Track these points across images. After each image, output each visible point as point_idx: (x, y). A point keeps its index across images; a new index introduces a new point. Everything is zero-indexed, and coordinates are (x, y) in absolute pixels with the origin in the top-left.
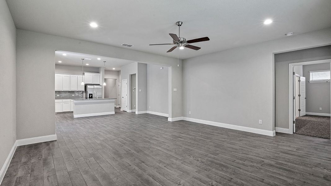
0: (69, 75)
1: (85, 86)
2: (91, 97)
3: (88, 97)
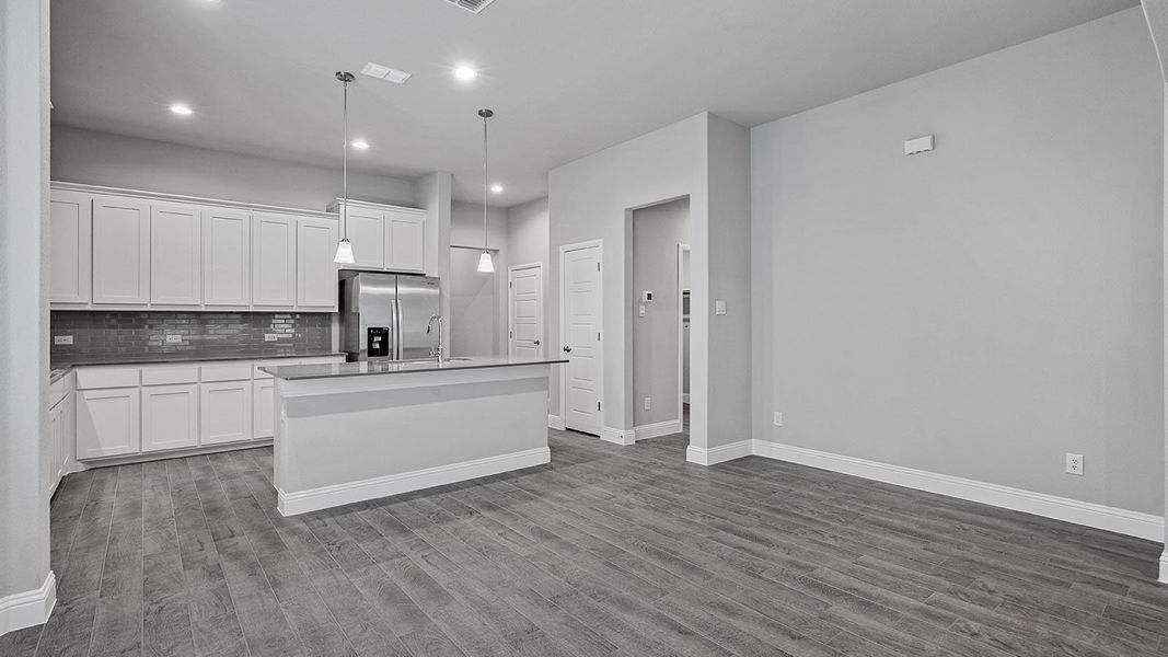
1: (342, 284)
2: (377, 346)
3: (364, 351)
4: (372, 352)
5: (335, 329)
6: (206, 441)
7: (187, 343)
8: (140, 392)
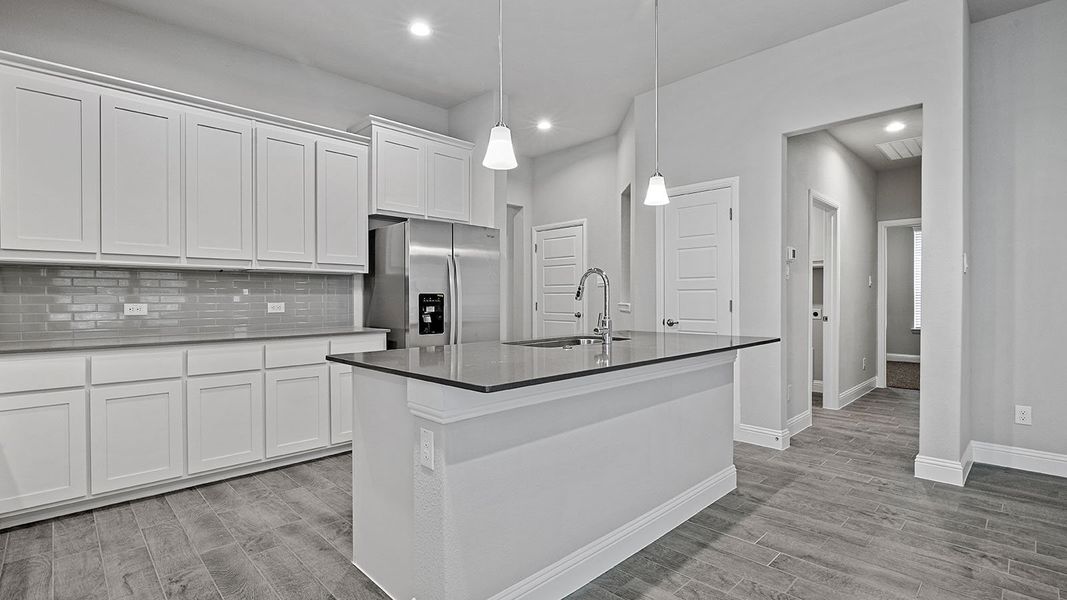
0: (245, 125)
1: (372, 235)
2: (428, 319)
3: (414, 325)
4: (423, 328)
5: (358, 296)
6: (195, 468)
7: (156, 315)
8: (89, 395)
